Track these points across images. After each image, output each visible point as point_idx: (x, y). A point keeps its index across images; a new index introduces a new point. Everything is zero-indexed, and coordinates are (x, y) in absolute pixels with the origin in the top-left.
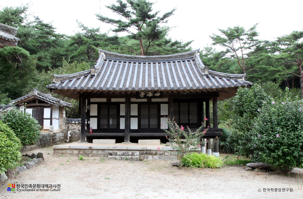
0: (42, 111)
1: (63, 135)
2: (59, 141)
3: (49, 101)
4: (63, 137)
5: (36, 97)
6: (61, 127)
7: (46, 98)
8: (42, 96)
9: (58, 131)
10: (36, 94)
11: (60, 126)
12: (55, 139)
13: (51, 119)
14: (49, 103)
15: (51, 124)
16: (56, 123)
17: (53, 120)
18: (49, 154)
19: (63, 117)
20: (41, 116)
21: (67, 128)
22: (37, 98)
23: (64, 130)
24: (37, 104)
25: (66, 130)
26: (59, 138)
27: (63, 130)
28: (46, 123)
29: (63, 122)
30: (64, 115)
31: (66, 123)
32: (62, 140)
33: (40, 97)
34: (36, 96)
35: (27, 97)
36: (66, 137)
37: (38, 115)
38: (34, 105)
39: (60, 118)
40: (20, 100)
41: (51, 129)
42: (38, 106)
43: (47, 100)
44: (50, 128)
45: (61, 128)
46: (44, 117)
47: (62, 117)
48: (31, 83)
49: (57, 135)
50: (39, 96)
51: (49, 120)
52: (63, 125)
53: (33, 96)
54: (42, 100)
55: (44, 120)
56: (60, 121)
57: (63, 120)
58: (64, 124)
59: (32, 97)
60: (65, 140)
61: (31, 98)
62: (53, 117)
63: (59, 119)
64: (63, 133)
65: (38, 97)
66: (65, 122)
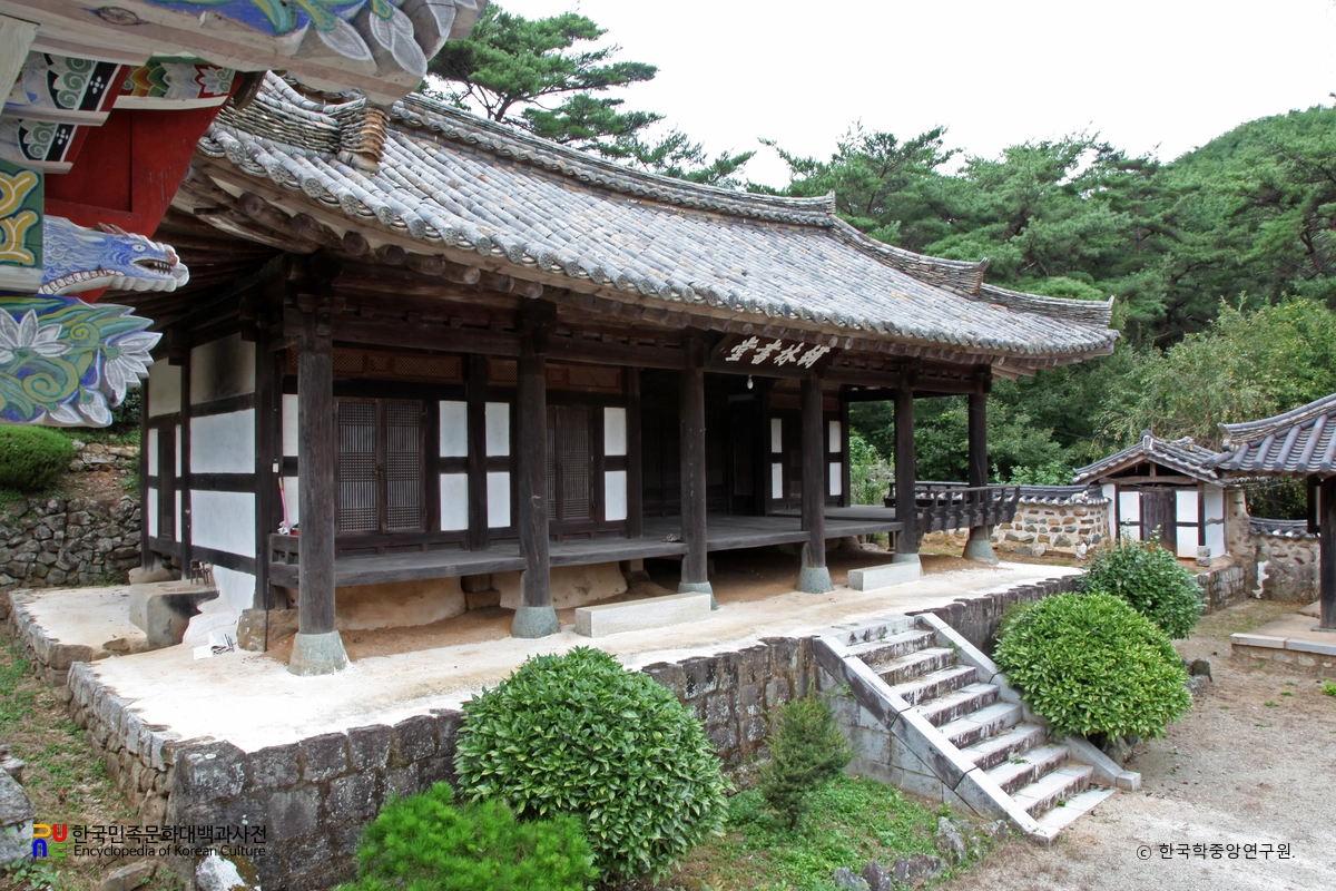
0: (1172, 499)
1: (1242, 575)
2: (1231, 596)
3: (1194, 471)
4: (1242, 582)
5: (1150, 459)
6: (1231, 546)
7: (1184, 460)
8: (1170, 455)
9: (1226, 564)
10: (1151, 447)
11: (1229, 544)
12: (1219, 590)
13: (1201, 525)
14: (1194, 475)
15: (1202, 541)
16: (1215, 534)
17: (1206, 528)
18: (1215, 654)
19: (1240, 516)
20: (1168, 516)
21: (1254, 551)
22: (1154, 460)
23: (1243, 556)
24: (1153, 478)
25: (1250, 558)
26: (1231, 587)
27: (1239, 558)
28: (1187, 540)
29: (1238, 531)
30: (1242, 508)
31: (1250, 534)
32: (1239, 591)
33: (1163, 459)
34: (1149, 455)
35: (1123, 457)
36: (1251, 580)
37: (1159, 512)
38: (1143, 480)
39: (1227, 518)
40: (1102, 469)
41: (1203, 558)
42: (1156, 484)
43: (1186, 468)
44: (1200, 554)
45: (1232, 551)
46: (1179, 520)
47: (1236, 514)
48: (1116, 393)
49: (1223, 577)
50: (1159, 455)
51: (1195, 530)
52: (1240, 539)
53: (1141, 454)
54: (1171, 467)
55: (1179, 529)
56: (1227, 528)
57: (1240, 523)
58: (1244, 538)
59: (1139, 459)
60: (1247, 589)
61: (1134, 462)
62: (1206, 519)
63: (1223, 521)
64: (1239, 567)
65: (1157, 458)
66: (1246, 531)
